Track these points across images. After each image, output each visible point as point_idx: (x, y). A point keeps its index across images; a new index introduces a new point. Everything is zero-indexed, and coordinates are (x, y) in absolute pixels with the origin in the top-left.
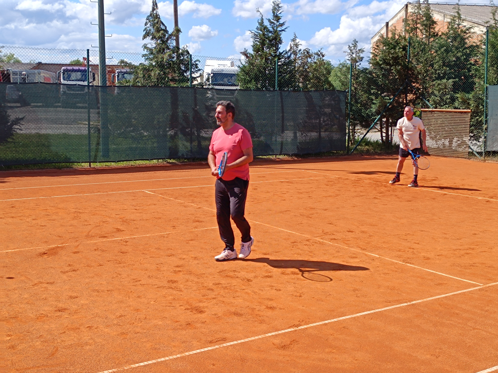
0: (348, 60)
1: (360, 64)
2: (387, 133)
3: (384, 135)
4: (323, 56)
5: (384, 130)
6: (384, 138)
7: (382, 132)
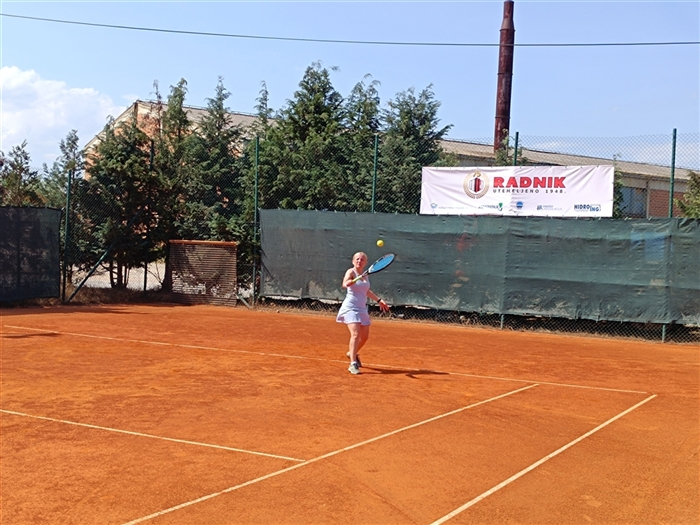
0: (61, 165)
2: (119, 274)
3: (115, 276)
5: (115, 270)
6: (115, 281)
7: (112, 273)
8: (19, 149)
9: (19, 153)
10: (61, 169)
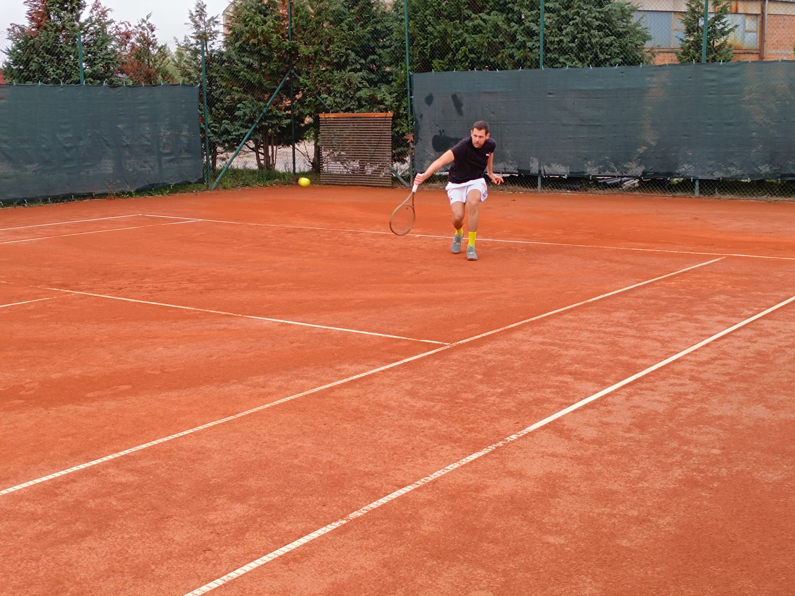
0: (192, 37)
1: (213, 43)
2: (266, 154)
3: (262, 157)
4: (153, 30)
5: (262, 151)
6: (262, 162)
7: (258, 153)
8: (144, 21)
9: (144, 25)
10: (193, 41)
